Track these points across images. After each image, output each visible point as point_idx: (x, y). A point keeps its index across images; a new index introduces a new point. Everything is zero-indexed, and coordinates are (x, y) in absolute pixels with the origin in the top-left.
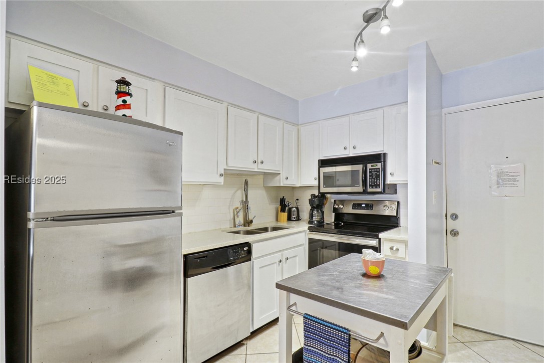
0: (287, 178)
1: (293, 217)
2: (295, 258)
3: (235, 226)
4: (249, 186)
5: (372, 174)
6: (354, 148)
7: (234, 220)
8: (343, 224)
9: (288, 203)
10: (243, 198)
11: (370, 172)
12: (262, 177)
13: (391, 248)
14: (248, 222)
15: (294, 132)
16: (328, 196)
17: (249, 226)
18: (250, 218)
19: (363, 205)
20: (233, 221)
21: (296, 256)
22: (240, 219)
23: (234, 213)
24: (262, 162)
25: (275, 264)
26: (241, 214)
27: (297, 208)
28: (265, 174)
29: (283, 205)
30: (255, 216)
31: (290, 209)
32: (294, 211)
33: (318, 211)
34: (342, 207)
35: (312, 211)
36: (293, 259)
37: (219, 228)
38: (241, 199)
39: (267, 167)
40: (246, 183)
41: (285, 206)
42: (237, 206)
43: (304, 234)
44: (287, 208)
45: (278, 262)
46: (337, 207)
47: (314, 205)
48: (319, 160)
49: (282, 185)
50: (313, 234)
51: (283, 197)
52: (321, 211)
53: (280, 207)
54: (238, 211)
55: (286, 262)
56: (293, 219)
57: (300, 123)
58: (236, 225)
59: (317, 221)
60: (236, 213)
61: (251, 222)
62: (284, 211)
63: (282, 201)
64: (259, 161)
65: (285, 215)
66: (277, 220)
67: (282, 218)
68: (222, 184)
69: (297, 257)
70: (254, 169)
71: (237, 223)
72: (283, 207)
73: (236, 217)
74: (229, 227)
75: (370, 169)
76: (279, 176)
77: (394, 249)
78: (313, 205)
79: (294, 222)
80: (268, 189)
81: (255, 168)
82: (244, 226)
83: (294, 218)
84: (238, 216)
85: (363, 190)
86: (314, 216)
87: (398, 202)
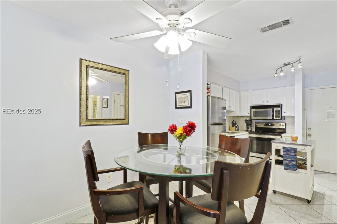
0: (237, 113)
5: (276, 112)
6: (267, 102)
15: (238, 94)
19: (270, 124)
24: (231, 107)
29: (233, 124)
34: (260, 125)
35: (248, 126)
46: (257, 125)
48: (251, 106)
49: (234, 116)
50: (251, 135)
51: (234, 121)
52: (251, 126)
57: (240, 91)
59: (249, 130)
62: (233, 126)
65: (234, 128)
75: (275, 110)
76: (234, 112)
78: (247, 124)
85: (272, 118)
86: (248, 128)
87: (286, 123)
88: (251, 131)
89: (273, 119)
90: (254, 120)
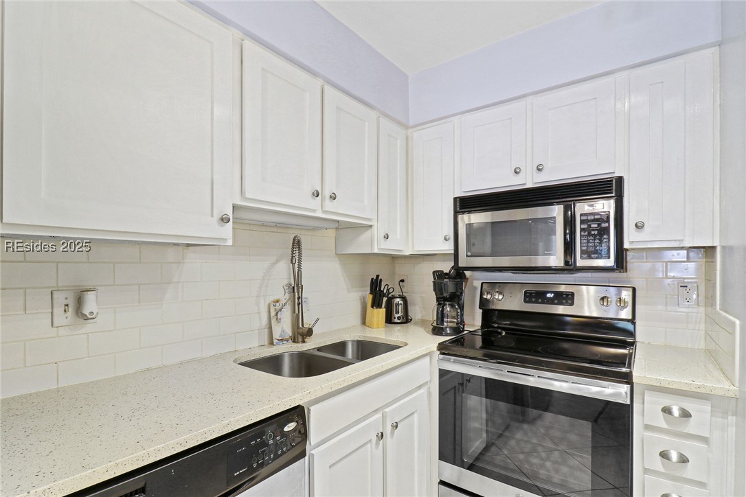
0: (387, 237)
1: (396, 316)
2: (411, 418)
3: (272, 343)
4: (304, 252)
5: (589, 226)
6: (539, 170)
7: (270, 328)
8: (504, 333)
9: (388, 290)
10: (290, 278)
11: (582, 222)
12: (331, 233)
13: (667, 411)
14: (301, 333)
15: (399, 141)
16: (468, 273)
17: (304, 342)
18: (308, 322)
19: (549, 295)
20: (266, 331)
21: (413, 414)
22: (284, 327)
23: (269, 312)
24: (333, 197)
25: (369, 445)
26: (286, 315)
27: (404, 299)
28: (339, 226)
29: (378, 294)
30: (318, 319)
31: (390, 300)
32: (398, 304)
33: (452, 306)
34: (501, 297)
35: (443, 308)
36: (406, 421)
37: (232, 349)
38: (286, 282)
39: (344, 210)
40: (297, 244)
41: (382, 294)
42: (276, 298)
43: (427, 359)
44: (385, 299)
45: (374, 438)
46: (489, 297)
47: (445, 295)
48: (455, 199)
49: (376, 251)
50: (449, 360)
51: (378, 276)
52: (459, 305)
53: (371, 296)
54: (278, 307)
55: (392, 433)
56: (396, 320)
57: (412, 122)
58: (275, 341)
59: (450, 328)
60: (273, 313)
61: (310, 332)
62: (379, 306)
63: (375, 285)
64: (327, 194)
65: (382, 312)
66: (364, 322)
67: (375, 320)
68: (230, 243)
69: (416, 415)
70: (314, 211)
71: (276, 335)
72: (378, 295)
73: (273, 321)
74: (256, 344)
75: (581, 215)
76: (370, 231)
77: (676, 412)
78: (442, 294)
79: (398, 327)
80: (345, 258)
81: (316, 208)
82: (294, 342)
83: (399, 318)
84: (278, 320)
85: (566, 263)
86: (441, 316)
87: (634, 290)
88: (457, 330)
89: (569, 267)
90: (477, 274)
